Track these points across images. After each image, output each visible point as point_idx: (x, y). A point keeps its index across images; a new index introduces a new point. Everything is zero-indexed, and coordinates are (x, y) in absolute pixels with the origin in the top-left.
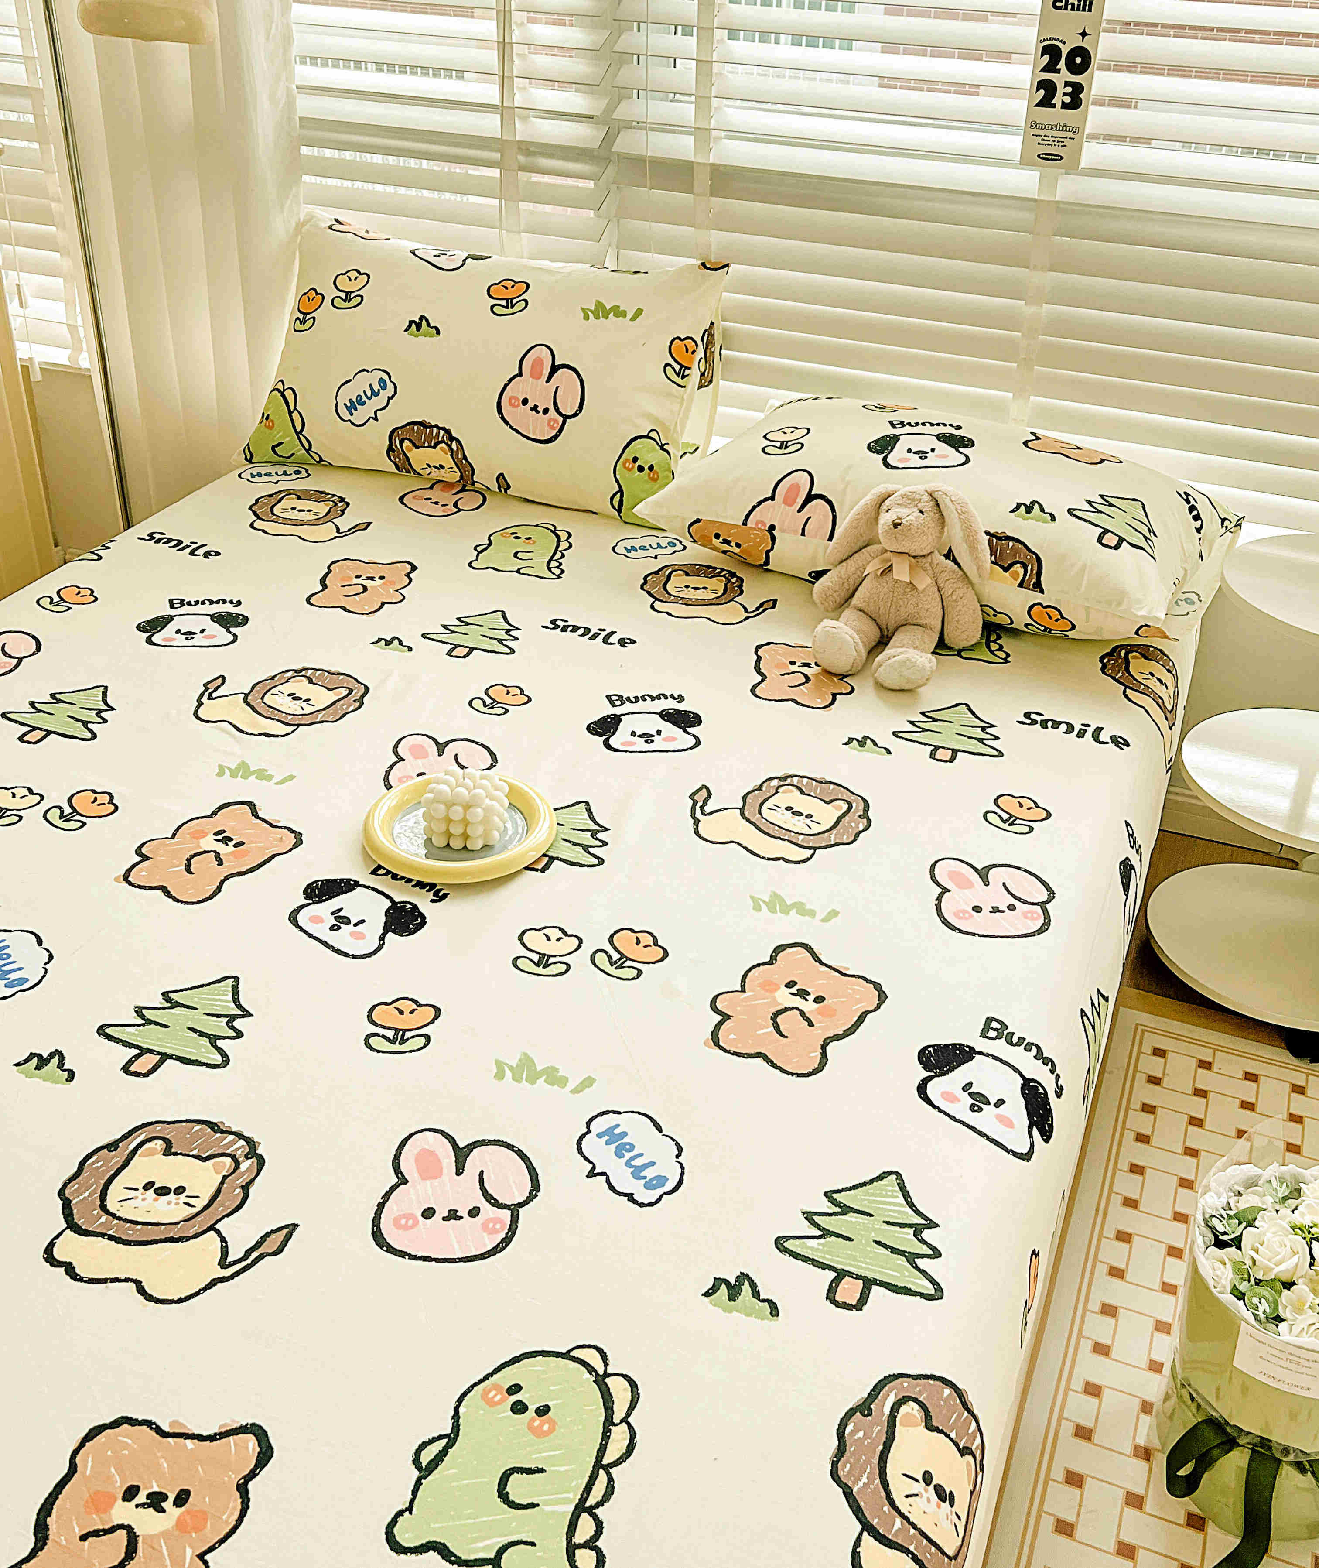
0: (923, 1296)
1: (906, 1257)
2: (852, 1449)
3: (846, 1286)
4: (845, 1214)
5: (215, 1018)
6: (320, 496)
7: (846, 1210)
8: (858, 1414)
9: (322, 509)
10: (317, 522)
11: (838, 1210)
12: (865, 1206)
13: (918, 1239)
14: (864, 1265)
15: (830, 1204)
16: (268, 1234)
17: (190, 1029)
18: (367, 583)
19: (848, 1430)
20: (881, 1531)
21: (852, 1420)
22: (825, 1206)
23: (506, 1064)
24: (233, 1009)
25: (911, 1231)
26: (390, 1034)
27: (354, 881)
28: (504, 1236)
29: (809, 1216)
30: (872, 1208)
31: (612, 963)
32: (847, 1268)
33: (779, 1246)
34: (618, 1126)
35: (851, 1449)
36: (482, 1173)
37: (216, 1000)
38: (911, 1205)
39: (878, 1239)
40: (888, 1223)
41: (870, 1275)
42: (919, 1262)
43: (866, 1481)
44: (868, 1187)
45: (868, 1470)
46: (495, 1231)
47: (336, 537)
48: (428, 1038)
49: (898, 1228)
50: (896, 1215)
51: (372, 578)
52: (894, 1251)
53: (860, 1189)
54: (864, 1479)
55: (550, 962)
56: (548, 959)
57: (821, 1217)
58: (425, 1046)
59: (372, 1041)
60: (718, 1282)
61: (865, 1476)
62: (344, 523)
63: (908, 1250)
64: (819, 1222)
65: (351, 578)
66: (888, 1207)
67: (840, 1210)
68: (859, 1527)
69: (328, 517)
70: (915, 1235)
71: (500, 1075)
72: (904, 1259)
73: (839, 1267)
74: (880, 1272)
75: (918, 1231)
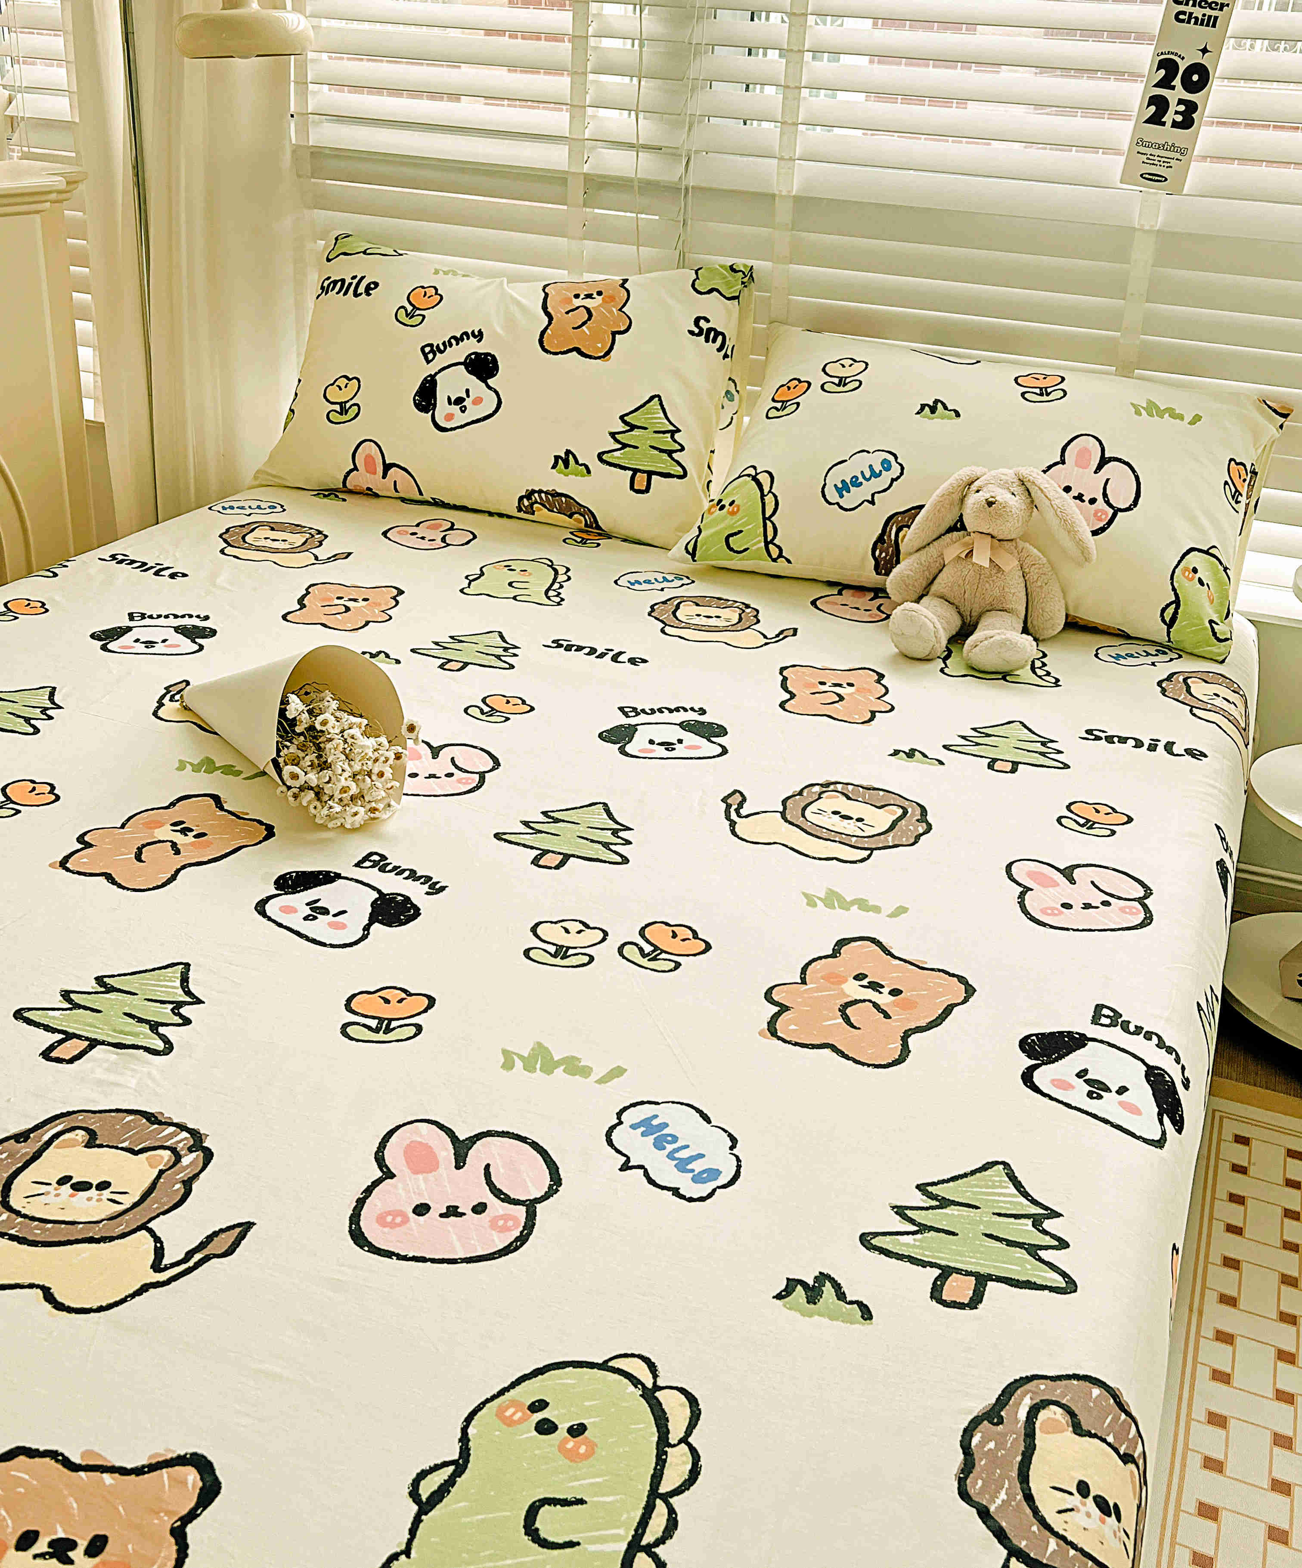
0: (1052, 1289)
1: (1026, 1249)
2: (983, 1463)
3: (954, 1284)
4: (946, 1207)
5: (158, 1004)
6: (296, 528)
7: (945, 1203)
8: (985, 1422)
9: (298, 539)
10: (292, 551)
11: (935, 1203)
12: (969, 1198)
13: (1038, 1230)
14: (973, 1260)
15: (925, 1198)
16: (215, 1234)
17: (126, 1014)
18: (350, 604)
19: (975, 1441)
20: (1032, 1555)
21: (978, 1429)
22: (919, 1199)
23: (515, 1054)
24: (180, 995)
25: (1029, 1222)
26: (373, 1023)
27: (335, 873)
28: (519, 1234)
29: (900, 1211)
30: (978, 1200)
31: (643, 955)
32: (952, 1265)
33: (866, 1244)
34: (656, 1116)
35: (981, 1463)
36: (487, 1167)
37: (162, 986)
38: (1026, 1195)
39: (988, 1232)
40: (999, 1215)
41: (983, 1270)
42: (1042, 1254)
43: (1005, 1497)
44: (970, 1178)
45: (1006, 1486)
46: (505, 1229)
47: (314, 564)
48: (419, 1028)
49: (1012, 1220)
50: (1008, 1206)
51: (355, 600)
52: (1010, 1243)
53: (960, 1181)
54: (1003, 1496)
55: (568, 954)
56: (566, 951)
57: (915, 1212)
58: (415, 1035)
59: (349, 1030)
60: (792, 1284)
61: (1003, 1493)
62: (323, 552)
63: (1027, 1242)
64: (913, 1217)
65: (331, 599)
66: (997, 1198)
67: (938, 1203)
68: (1005, 1552)
69: (304, 547)
70: (1034, 1226)
71: (508, 1065)
72: (1024, 1252)
73: (943, 1263)
74: (995, 1267)
75: (1037, 1222)
